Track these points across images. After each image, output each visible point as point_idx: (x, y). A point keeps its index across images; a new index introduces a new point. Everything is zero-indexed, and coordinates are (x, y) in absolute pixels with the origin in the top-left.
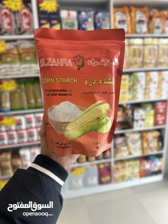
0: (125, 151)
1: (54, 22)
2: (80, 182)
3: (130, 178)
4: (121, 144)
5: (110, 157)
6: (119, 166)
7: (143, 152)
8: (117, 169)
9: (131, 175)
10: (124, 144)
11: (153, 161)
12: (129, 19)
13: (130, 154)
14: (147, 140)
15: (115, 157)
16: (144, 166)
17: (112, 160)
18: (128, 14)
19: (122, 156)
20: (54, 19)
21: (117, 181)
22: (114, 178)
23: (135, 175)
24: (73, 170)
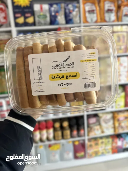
0: (98, 130)
1: (27, 15)
2: (57, 157)
3: (103, 154)
4: (94, 123)
5: (84, 135)
6: (93, 143)
7: (115, 131)
8: (91, 146)
9: (104, 151)
10: (97, 123)
11: (124, 139)
13: (103, 132)
14: (118, 120)
15: (88, 135)
16: (116, 143)
17: (86, 138)
19: (95, 134)
20: (28, 12)
21: (91, 156)
22: (88, 153)
23: (107, 151)
24: (50, 146)
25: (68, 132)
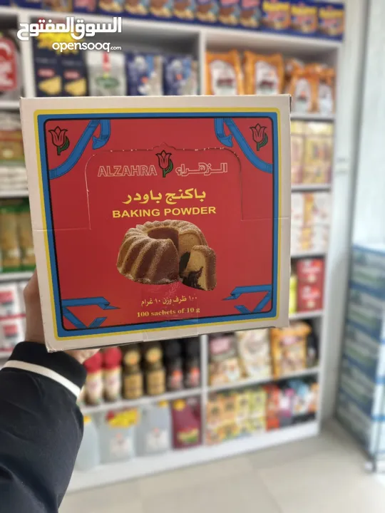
0: (232, 368)
1: (70, 75)
2: (129, 445)
3: (245, 433)
4: (224, 352)
5: (200, 385)
6: (220, 404)
7: (273, 371)
8: (215, 412)
9: (248, 425)
10: (232, 352)
11: (296, 392)
12: (240, 76)
13: (245, 375)
14: (282, 344)
15: (209, 384)
16: (276, 402)
17: (204, 391)
18: (238, 68)
19: (227, 381)
20: (71, 69)
21: (214, 440)
22: (209, 432)
23: (255, 424)
24: (110, 416)
25: (158, 377)
